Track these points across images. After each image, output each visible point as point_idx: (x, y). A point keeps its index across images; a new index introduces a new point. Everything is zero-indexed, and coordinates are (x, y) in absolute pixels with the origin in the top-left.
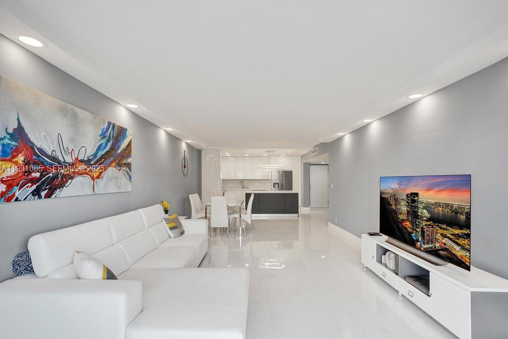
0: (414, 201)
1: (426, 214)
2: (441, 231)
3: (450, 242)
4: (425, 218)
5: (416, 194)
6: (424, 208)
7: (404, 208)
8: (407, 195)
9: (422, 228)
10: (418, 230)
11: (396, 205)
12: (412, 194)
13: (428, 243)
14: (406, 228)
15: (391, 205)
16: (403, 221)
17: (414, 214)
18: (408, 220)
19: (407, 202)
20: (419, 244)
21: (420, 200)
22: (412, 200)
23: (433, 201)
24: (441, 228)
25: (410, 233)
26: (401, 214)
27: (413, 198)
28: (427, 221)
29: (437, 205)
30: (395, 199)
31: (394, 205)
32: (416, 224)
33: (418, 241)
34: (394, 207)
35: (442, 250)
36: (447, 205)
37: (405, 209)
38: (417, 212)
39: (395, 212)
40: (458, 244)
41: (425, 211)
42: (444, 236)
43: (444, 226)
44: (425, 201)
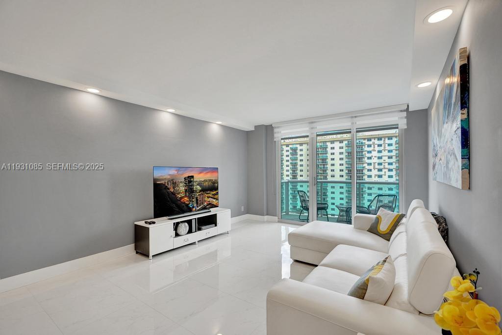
0: (190, 182)
1: (199, 188)
2: (207, 195)
3: (212, 199)
4: (198, 191)
5: (192, 177)
6: (198, 185)
7: (182, 188)
8: (185, 178)
9: (196, 198)
10: (193, 200)
11: (174, 188)
12: (189, 177)
13: (200, 206)
14: (184, 203)
15: (169, 189)
16: (182, 198)
17: (190, 191)
18: (186, 196)
19: (185, 183)
20: (194, 209)
21: (195, 180)
22: (188, 181)
23: (203, 180)
24: (207, 194)
25: (187, 205)
26: (179, 194)
27: (189, 180)
28: (199, 192)
29: (205, 181)
30: (173, 183)
31: (172, 188)
32: (192, 197)
33: (193, 207)
34: (172, 190)
35: (208, 205)
36: (210, 180)
37: (184, 189)
38: (193, 188)
39: (173, 193)
40: (214, 198)
41: (198, 186)
42: (208, 197)
43: (209, 192)
44: (198, 180)
